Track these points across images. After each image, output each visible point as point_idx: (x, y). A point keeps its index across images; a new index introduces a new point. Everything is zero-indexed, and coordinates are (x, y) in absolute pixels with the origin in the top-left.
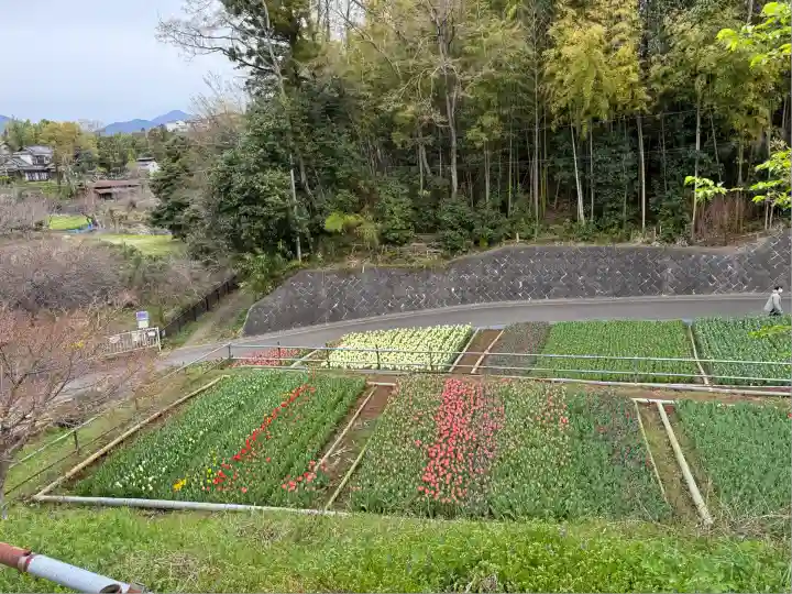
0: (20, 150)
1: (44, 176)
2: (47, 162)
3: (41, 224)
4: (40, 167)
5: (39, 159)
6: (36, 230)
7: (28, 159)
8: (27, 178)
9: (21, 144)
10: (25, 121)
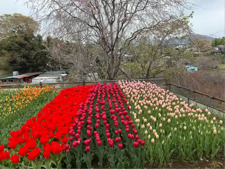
0: (216, 46)
1: (220, 53)
2: (222, 49)
3: (217, 67)
4: (220, 51)
5: (220, 49)
6: (216, 68)
7: (217, 49)
8: (215, 54)
9: (216, 44)
10: (218, 38)
